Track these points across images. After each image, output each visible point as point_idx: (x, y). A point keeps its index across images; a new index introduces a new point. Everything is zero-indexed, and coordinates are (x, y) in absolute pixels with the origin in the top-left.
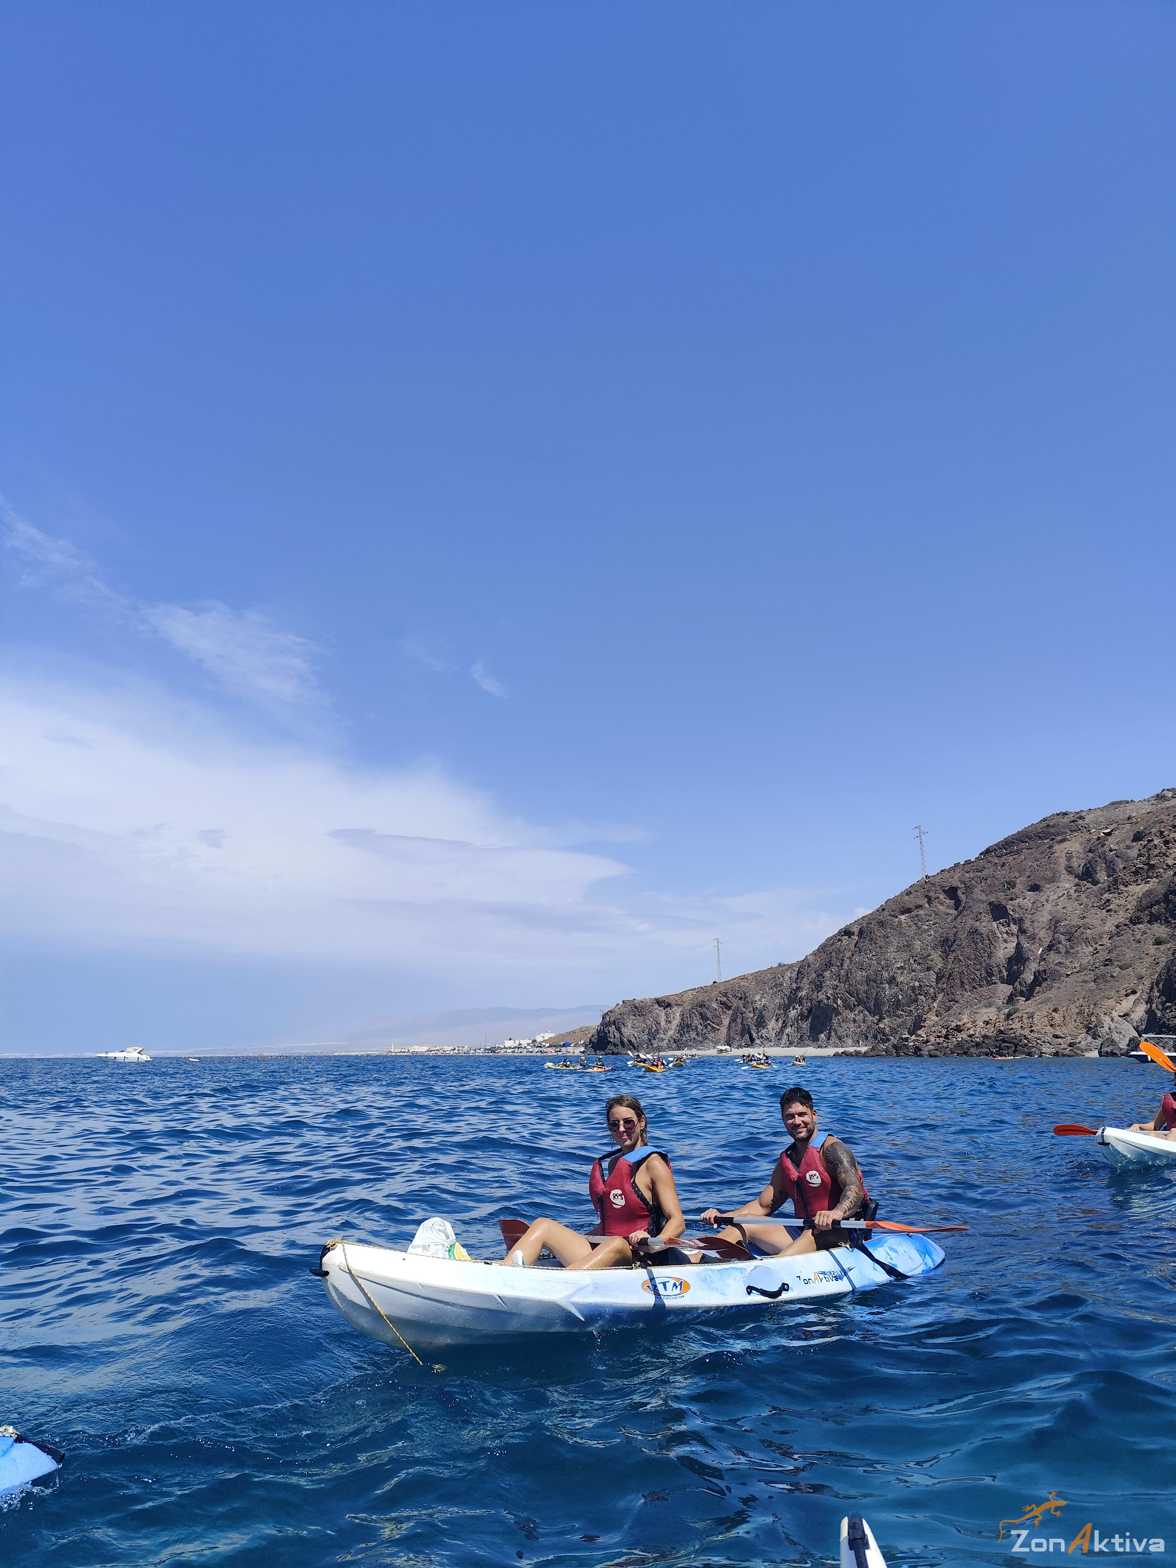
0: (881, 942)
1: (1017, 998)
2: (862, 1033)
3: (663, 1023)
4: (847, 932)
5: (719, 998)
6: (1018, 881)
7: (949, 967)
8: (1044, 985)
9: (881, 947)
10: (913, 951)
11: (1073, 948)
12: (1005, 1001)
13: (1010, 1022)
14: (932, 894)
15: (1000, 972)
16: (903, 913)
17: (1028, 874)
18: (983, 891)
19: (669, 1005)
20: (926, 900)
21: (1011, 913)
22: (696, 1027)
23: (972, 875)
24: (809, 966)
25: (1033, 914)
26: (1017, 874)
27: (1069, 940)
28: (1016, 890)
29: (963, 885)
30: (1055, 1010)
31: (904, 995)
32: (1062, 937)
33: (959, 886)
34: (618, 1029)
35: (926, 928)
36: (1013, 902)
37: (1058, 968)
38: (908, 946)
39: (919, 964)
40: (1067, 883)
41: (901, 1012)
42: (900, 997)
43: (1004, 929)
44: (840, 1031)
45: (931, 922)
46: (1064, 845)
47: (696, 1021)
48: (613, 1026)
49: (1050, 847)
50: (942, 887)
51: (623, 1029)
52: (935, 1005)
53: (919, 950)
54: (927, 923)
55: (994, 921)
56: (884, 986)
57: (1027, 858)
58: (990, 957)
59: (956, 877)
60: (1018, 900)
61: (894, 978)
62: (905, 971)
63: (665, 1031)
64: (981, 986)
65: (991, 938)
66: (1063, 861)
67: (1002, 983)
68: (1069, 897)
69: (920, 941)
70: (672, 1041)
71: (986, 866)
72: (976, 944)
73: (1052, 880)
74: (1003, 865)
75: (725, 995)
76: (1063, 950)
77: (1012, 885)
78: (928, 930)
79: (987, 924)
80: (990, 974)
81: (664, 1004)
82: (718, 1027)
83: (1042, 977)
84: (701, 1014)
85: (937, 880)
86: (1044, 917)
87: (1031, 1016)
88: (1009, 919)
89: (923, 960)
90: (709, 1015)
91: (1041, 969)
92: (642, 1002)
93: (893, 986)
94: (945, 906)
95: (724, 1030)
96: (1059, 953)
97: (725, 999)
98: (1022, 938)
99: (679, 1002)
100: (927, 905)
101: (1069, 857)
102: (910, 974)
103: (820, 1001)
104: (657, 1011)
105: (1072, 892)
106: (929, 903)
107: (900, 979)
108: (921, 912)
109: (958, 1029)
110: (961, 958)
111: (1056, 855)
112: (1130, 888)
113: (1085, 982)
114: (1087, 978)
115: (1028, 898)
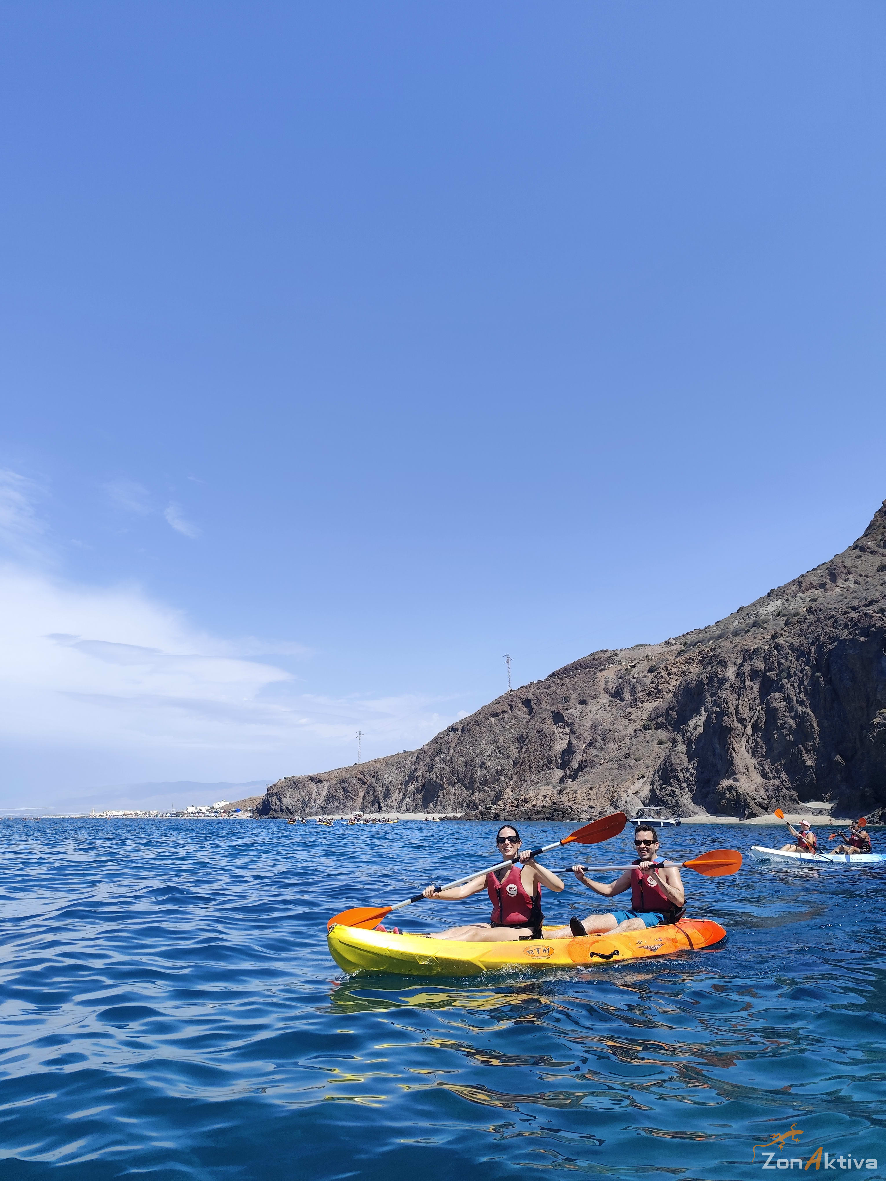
0: (476, 737)
1: (567, 780)
2: (459, 803)
3: (314, 794)
5: (357, 776)
6: (572, 697)
7: (522, 756)
8: (584, 769)
9: (476, 740)
10: (498, 744)
11: (605, 745)
12: (558, 781)
13: (561, 796)
14: (514, 703)
15: (557, 760)
16: (492, 715)
17: (580, 692)
18: (548, 703)
19: (320, 781)
20: (510, 707)
21: (566, 719)
23: (542, 692)
24: (425, 753)
25: (580, 720)
26: (572, 692)
27: (603, 739)
28: (571, 705)
29: (535, 698)
30: (591, 789)
31: (490, 776)
32: (599, 737)
33: (533, 698)
34: (279, 799)
35: (509, 727)
36: (568, 712)
37: (595, 759)
38: (495, 740)
39: (502, 753)
40: (604, 699)
41: (487, 788)
42: (488, 777)
43: (560, 730)
44: (444, 801)
45: (512, 724)
46: (604, 673)
47: (339, 793)
48: (275, 797)
49: (595, 674)
50: (520, 699)
51: (283, 799)
52: (511, 783)
53: (502, 743)
54: (509, 724)
55: (555, 724)
56: (477, 769)
57: (579, 681)
58: (550, 750)
59: (531, 692)
61: (484, 763)
62: (492, 758)
64: (543, 770)
65: (552, 736)
66: (602, 684)
67: (557, 768)
68: (605, 709)
69: (504, 737)
70: (320, 808)
71: (550, 686)
72: (541, 740)
73: (595, 697)
74: (563, 685)
76: (598, 745)
77: (567, 699)
78: (509, 729)
79: (549, 727)
80: (550, 762)
83: (584, 765)
85: (517, 692)
86: (587, 723)
87: (575, 792)
88: (564, 723)
89: (505, 751)
91: (584, 759)
93: (483, 769)
94: (522, 712)
96: (596, 748)
98: (572, 737)
99: (327, 779)
101: (606, 682)
102: (495, 760)
103: (431, 780)
104: (310, 785)
105: (607, 704)
106: (511, 710)
107: (488, 764)
108: (505, 716)
109: (526, 801)
110: (531, 750)
111: (598, 679)
112: (644, 705)
113: (612, 769)
114: (613, 767)
115: (578, 709)
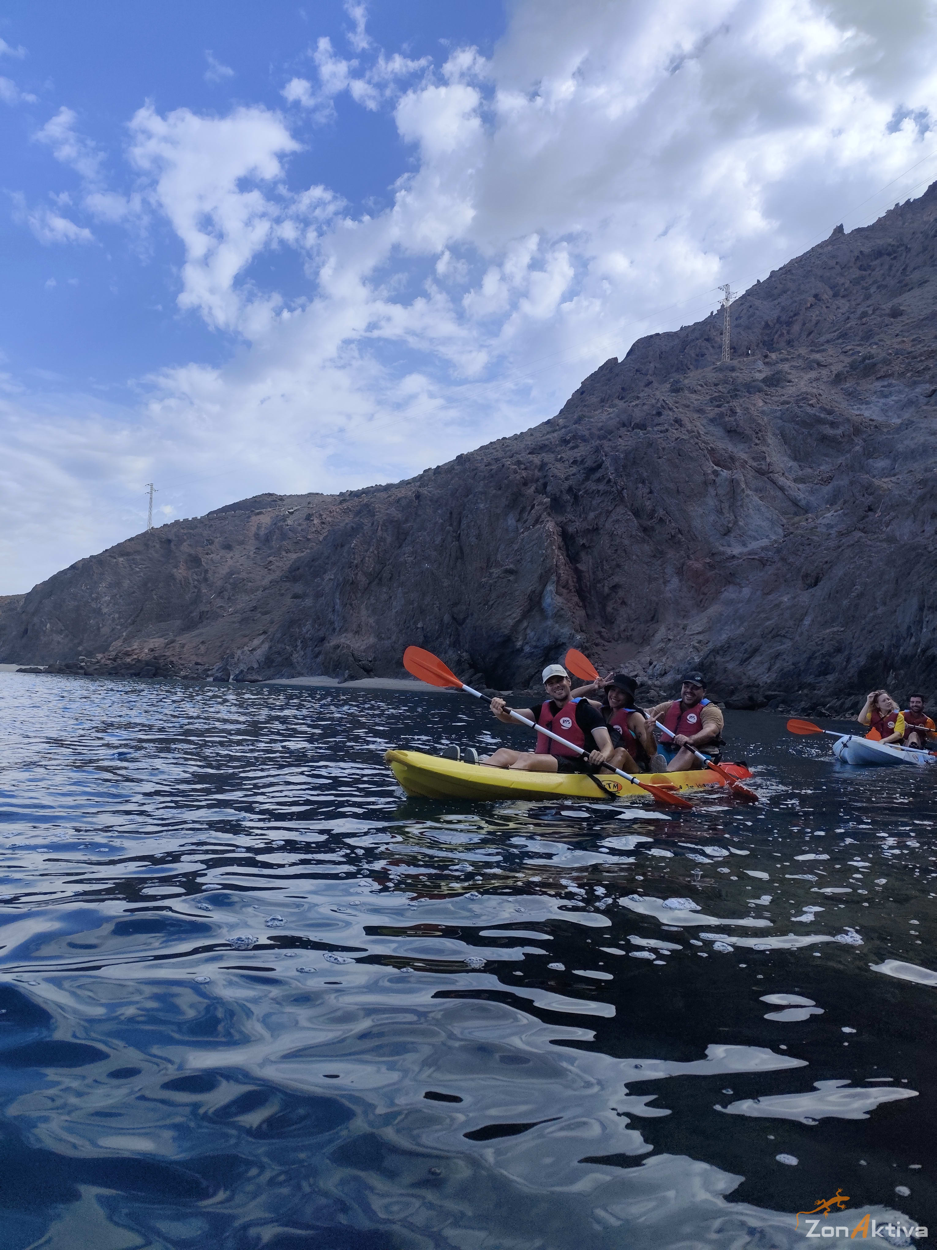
0: (96, 578)
4: (74, 568)
6: (217, 540)
8: (203, 622)
9: (95, 583)
11: (234, 596)
14: (150, 543)
16: (122, 555)
17: (226, 535)
18: (190, 545)
20: (146, 547)
21: (203, 564)
23: (185, 532)
26: (218, 535)
27: (234, 589)
28: (212, 547)
29: (177, 539)
30: (203, 643)
32: (230, 587)
33: (174, 538)
35: (138, 569)
36: (207, 557)
37: (218, 610)
38: (118, 584)
40: (251, 546)
41: (99, 638)
43: (195, 577)
45: (144, 566)
46: (259, 517)
49: (249, 517)
50: (160, 538)
52: (125, 633)
54: (140, 566)
59: (173, 532)
66: (254, 529)
68: (248, 557)
73: (241, 543)
77: (210, 542)
83: (205, 617)
85: (159, 531)
86: (224, 570)
87: (183, 646)
91: (207, 610)
96: (224, 599)
98: (203, 585)
101: (259, 528)
105: (251, 553)
106: (147, 550)
107: (105, 610)
108: (138, 557)
111: (251, 524)
112: (289, 555)
113: (234, 622)
114: (235, 620)
115: (220, 554)
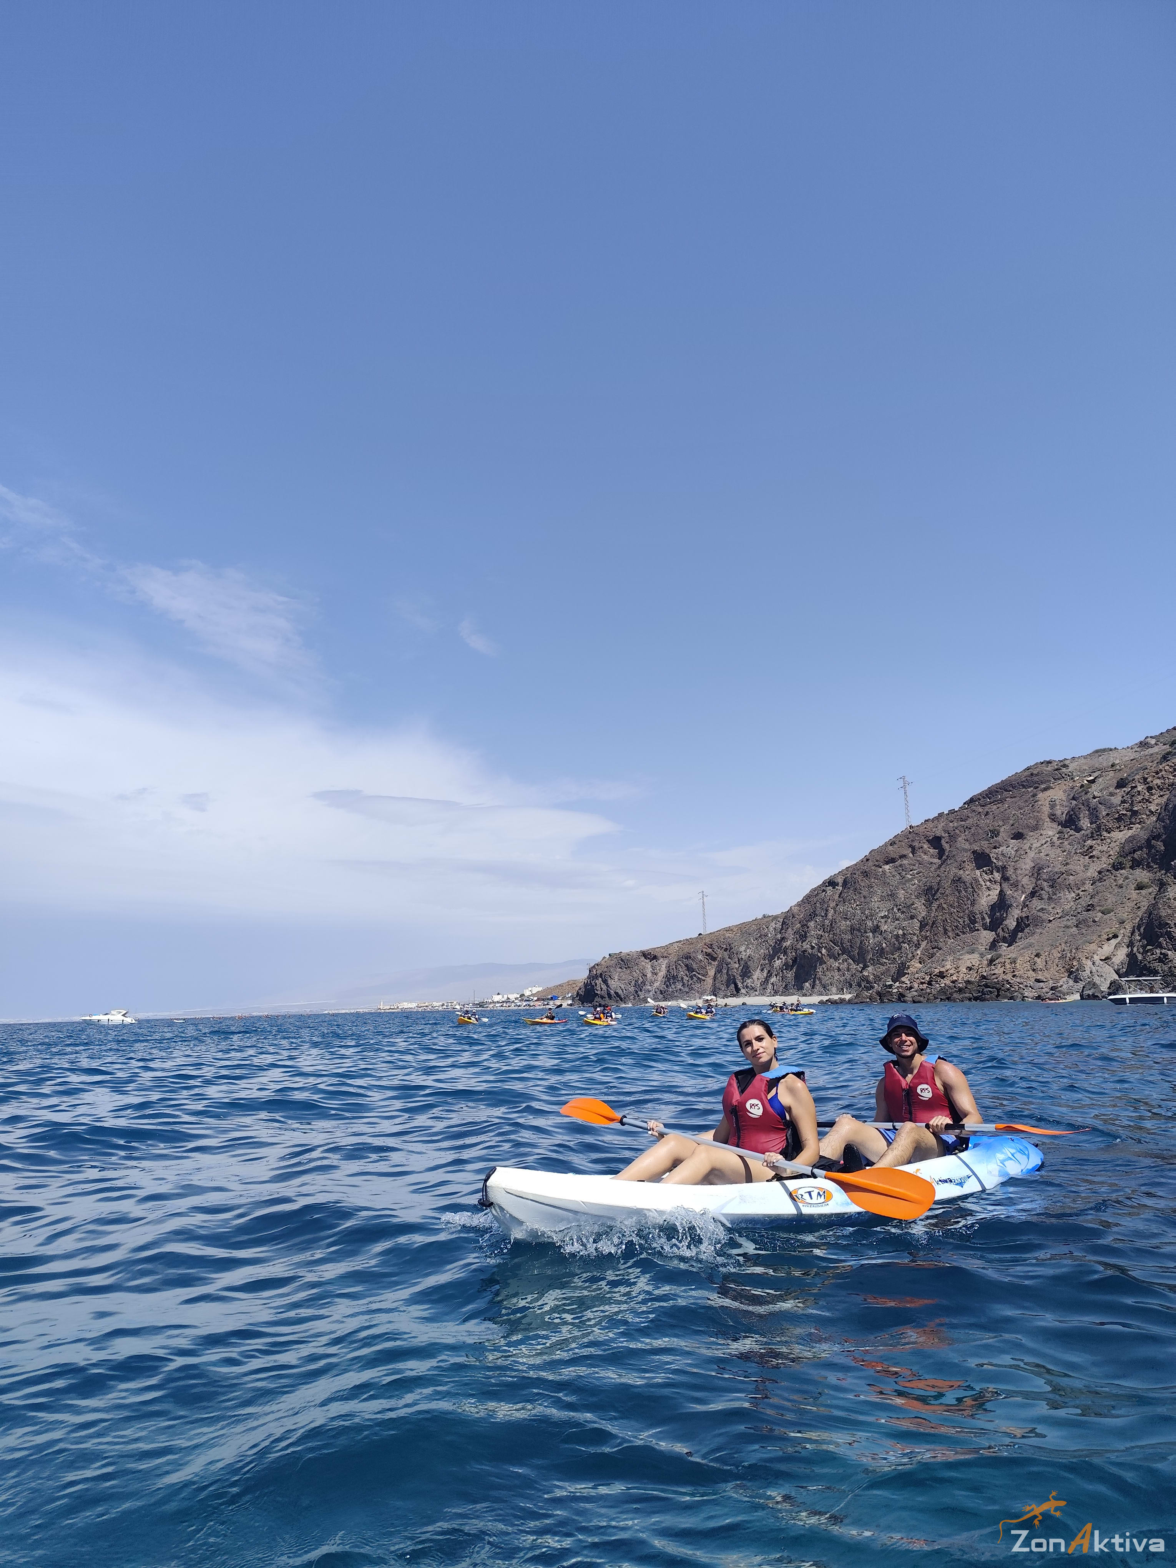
0: (864, 893)
1: (1000, 944)
2: (846, 981)
3: (649, 975)
4: (831, 883)
5: (704, 950)
6: (1002, 830)
7: (933, 915)
8: (1026, 930)
9: (865, 897)
10: (897, 900)
11: (1056, 894)
12: (988, 947)
13: (993, 967)
14: (916, 844)
15: (983, 919)
16: (887, 863)
17: (1011, 822)
18: (966, 840)
19: (655, 958)
20: (910, 849)
21: (995, 861)
22: (682, 978)
23: (956, 824)
24: (793, 917)
25: (1016, 862)
26: (1001, 823)
27: (1052, 886)
28: (999, 838)
29: (947, 835)
30: (1038, 955)
31: (888, 943)
32: (1045, 884)
33: (943, 835)
34: (605, 982)
35: (910, 877)
36: (996, 851)
37: (1040, 914)
38: (892, 896)
39: (903, 912)
40: (1050, 831)
41: (885, 960)
42: (884, 945)
43: (987, 877)
44: (825, 980)
45: (915, 872)
46: (1048, 793)
47: (682, 972)
48: (600, 979)
49: (1034, 796)
50: (926, 837)
51: (609, 981)
52: (919, 952)
53: (903, 899)
54: (911, 872)
55: (977, 869)
56: (868, 934)
57: (1011, 807)
58: (973, 904)
59: (940, 827)
60: (1001, 848)
61: (878, 927)
62: (889, 920)
63: (652, 983)
64: (964, 933)
65: (975, 886)
66: (1046, 810)
67: (985, 929)
68: (1053, 844)
69: (904, 890)
70: (659, 992)
71: (970, 815)
72: (959, 892)
73: (1035, 828)
74: (987, 814)
75: (711, 946)
76: (1046, 897)
77: (995, 833)
78: (911, 880)
79: (970, 873)
80: (973, 922)
81: (650, 956)
82: (703, 978)
83: (1025, 923)
84: (687, 966)
85: (922, 829)
86: (1027, 864)
87: (1014, 961)
88: (992, 867)
89: (907, 909)
90: (695, 966)
91: (1024, 916)
92: (629, 955)
93: (877, 934)
94: (929, 855)
95: (709, 981)
96: (1042, 899)
97: (711, 950)
98: (1005, 886)
99: (665, 955)
100: (911, 855)
101: (1053, 805)
102: (894, 922)
103: (805, 951)
104: (643, 963)
105: (1055, 839)
106: (913, 853)
107: (884, 927)
108: (905, 862)
109: (942, 975)
110: (945, 906)
111: (1040, 803)
112: (1114, 835)
113: (1068, 927)
114: (1069, 923)
115: (1011, 846)
